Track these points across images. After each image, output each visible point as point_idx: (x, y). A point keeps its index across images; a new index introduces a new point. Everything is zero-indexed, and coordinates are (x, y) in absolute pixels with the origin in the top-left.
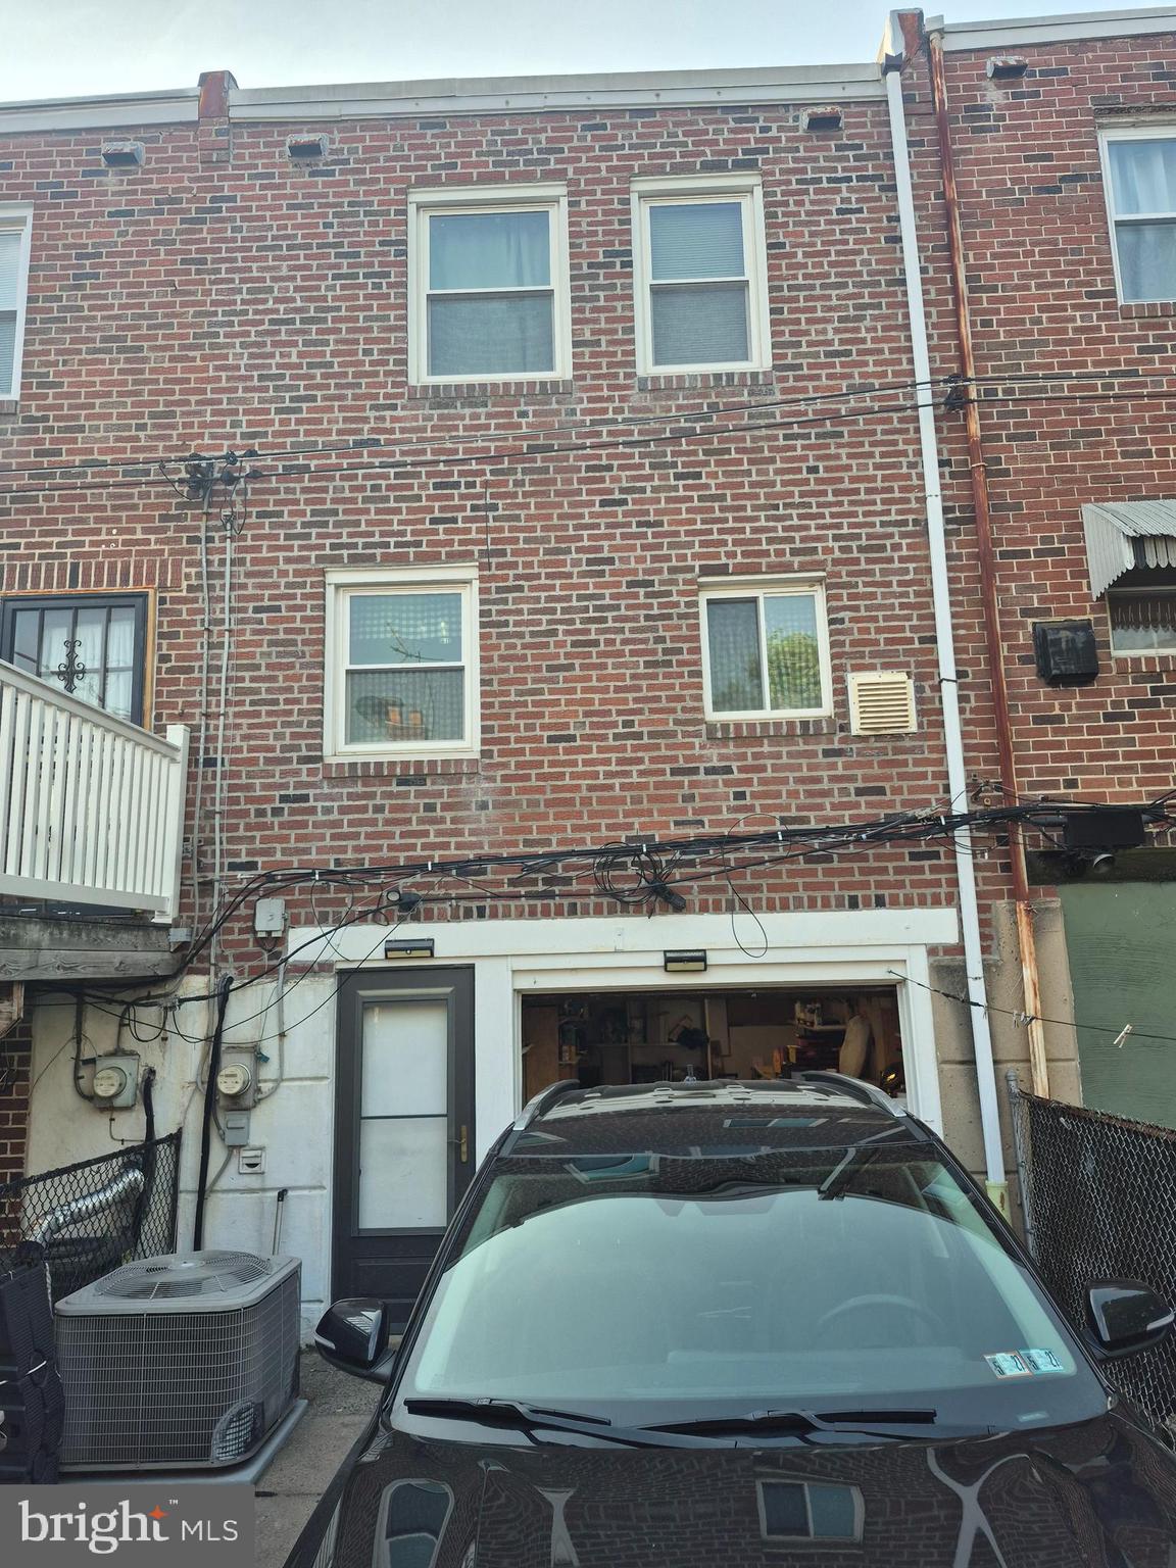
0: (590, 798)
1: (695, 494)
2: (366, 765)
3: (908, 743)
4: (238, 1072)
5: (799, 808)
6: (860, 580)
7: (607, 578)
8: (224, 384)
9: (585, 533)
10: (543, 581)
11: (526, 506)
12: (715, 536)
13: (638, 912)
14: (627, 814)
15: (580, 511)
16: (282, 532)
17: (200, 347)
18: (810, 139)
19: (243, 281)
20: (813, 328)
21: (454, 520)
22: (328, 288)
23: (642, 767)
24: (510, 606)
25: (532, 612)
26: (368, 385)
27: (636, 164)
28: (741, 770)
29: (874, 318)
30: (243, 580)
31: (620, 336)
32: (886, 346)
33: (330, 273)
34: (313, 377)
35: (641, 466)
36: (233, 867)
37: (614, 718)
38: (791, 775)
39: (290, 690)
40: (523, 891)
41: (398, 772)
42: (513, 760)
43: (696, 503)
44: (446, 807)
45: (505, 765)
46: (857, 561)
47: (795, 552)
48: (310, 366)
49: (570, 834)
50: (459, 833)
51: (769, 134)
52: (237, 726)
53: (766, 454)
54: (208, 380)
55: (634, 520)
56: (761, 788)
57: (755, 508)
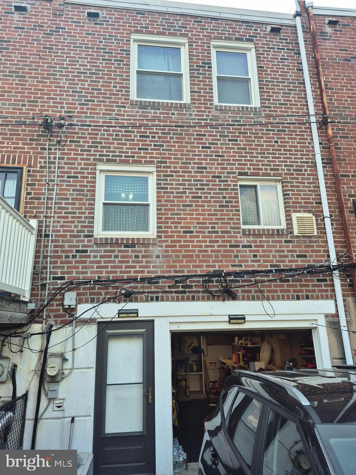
0: (199, 255)
1: (236, 147)
2: (112, 239)
3: (314, 239)
4: (56, 366)
5: (277, 262)
6: (294, 181)
7: (205, 174)
8: (58, 93)
9: (196, 157)
10: (181, 174)
11: (174, 146)
12: (243, 162)
13: (218, 300)
14: (213, 262)
15: (194, 149)
16: (80, 149)
17: (50, 79)
18: (270, 35)
19: (67, 57)
20: (274, 95)
21: (147, 149)
22: (100, 63)
23: (218, 244)
24: (168, 182)
25: (176, 184)
26: (115, 98)
27: (213, 35)
28: (255, 246)
29: (294, 94)
30: (63, 165)
31: (208, 91)
32: (299, 104)
33: (101, 58)
34: (94, 93)
35: (216, 136)
36: (54, 278)
37: (208, 225)
38: (273, 249)
39: (81, 208)
40: (174, 290)
41: (125, 242)
42: (169, 239)
43: (236, 150)
44: (143, 257)
45: (167, 241)
46: (293, 174)
47: (271, 169)
48: (93, 89)
49: (191, 269)
50: (148, 267)
51: (257, 32)
52: (59, 222)
53: (260, 135)
54: (52, 91)
55: (214, 154)
56: (263, 254)
57: (257, 153)
